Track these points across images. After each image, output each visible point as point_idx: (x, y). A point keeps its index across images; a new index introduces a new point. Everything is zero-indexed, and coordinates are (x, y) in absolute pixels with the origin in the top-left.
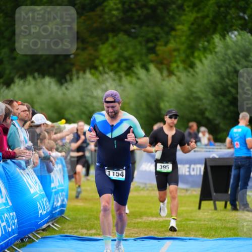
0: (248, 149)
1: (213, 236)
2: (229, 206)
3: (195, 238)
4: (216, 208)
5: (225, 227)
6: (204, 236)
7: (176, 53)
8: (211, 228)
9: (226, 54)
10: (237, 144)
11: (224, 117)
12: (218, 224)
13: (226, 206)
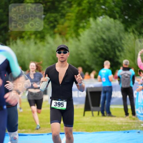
0: (110, 82)
1: (92, 131)
2: (100, 114)
3: (82, 132)
4: (93, 115)
5: (99, 126)
6: (87, 131)
7: (68, 29)
8: (91, 127)
9: (97, 29)
10: (104, 79)
11: (96, 64)
12: (95, 124)
13: (98, 114)
